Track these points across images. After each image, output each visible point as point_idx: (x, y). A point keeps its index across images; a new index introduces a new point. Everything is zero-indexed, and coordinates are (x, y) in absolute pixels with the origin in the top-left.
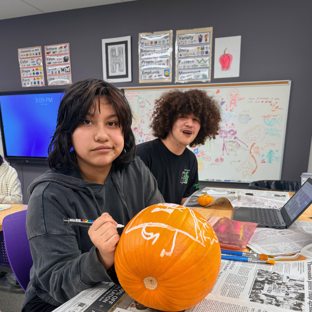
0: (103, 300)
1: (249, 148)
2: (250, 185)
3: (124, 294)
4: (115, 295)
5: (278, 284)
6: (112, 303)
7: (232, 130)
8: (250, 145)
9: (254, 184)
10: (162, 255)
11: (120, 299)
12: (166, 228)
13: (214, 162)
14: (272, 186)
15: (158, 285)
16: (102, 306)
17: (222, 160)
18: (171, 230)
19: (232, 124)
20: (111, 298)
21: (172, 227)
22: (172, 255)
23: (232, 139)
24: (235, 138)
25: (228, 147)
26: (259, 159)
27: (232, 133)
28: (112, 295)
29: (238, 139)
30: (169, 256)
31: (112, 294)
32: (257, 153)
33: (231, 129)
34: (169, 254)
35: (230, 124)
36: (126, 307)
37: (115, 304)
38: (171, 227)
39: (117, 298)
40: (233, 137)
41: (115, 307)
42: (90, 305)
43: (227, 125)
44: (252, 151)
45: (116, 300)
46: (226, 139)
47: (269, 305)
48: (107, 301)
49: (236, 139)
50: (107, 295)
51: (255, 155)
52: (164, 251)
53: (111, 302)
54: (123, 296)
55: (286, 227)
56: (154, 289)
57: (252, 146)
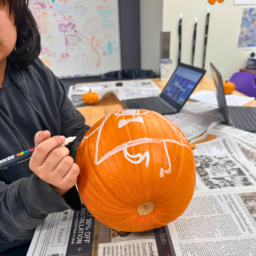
0: (76, 241)
1: (90, 41)
2: (103, 77)
3: (95, 226)
4: (85, 231)
5: (214, 165)
6: (89, 240)
7: (70, 24)
8: (90, 38)
9: (105, 77)
10: (162, 175)
11: (95, 233)
12: (152, 141)
13: (60, 58)
14: (120, 76)
15: (154, 207)
16: (80, 249)
17: (67, 55)
18: (158, 142)
19: (70, 17)
20: (84, 236)
21: (158, 139)
22: (171, 171)
23: (73, 33)
24: (75, 31)
25: (71, 42)
26: (101, 52)
27: (71, 26)
28: (83, 232)
29: (79, 33)
30: (169, 174)
31: (81, 231)
32: (98, 45)
33: (69, 22)
34: (169, 171)
35: (67, 17)
36: (109, 240)
37: (94, 241)
38: (155, 139)
39: (90, 233)
40: (73, 31)
41: (96, 243)
42: (65, 253)
43: (64, 18)
44: (94, 44)
45: (92, 236)
46: (67, 34)
47: (226, 188)
48: (81, 240)
49: (77, 33)
50: (77, 234)
51: (97, 48)
52: (162, 170)
53: (87, 241)
54: (95, 228)
55: (178, 112)
56: (149, 212)
57: (93, 39)
